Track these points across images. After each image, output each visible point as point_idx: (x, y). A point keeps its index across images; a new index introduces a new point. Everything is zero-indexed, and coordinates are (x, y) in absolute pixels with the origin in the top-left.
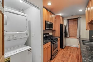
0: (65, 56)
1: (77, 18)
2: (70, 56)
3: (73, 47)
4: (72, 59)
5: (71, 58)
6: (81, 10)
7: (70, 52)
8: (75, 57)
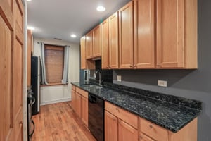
0: (53, 124)
1: (63, 47)
2: (60, 120)
3: (56, 104)
4: (66, 122)
5: (63, 121)
6: (73, 36)
7: (57, 114)
8: (69, 117)
